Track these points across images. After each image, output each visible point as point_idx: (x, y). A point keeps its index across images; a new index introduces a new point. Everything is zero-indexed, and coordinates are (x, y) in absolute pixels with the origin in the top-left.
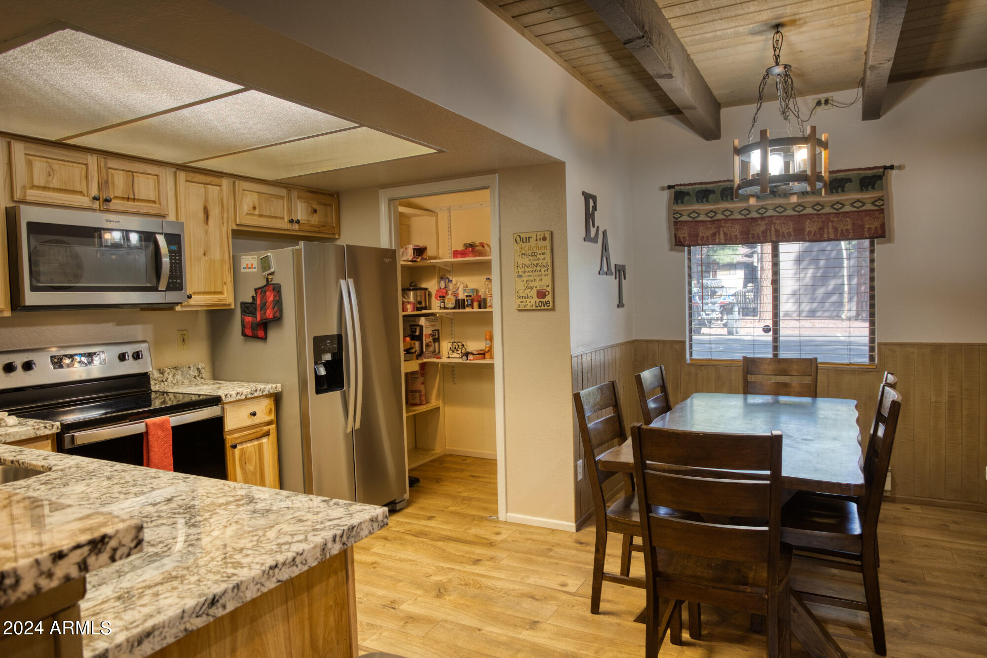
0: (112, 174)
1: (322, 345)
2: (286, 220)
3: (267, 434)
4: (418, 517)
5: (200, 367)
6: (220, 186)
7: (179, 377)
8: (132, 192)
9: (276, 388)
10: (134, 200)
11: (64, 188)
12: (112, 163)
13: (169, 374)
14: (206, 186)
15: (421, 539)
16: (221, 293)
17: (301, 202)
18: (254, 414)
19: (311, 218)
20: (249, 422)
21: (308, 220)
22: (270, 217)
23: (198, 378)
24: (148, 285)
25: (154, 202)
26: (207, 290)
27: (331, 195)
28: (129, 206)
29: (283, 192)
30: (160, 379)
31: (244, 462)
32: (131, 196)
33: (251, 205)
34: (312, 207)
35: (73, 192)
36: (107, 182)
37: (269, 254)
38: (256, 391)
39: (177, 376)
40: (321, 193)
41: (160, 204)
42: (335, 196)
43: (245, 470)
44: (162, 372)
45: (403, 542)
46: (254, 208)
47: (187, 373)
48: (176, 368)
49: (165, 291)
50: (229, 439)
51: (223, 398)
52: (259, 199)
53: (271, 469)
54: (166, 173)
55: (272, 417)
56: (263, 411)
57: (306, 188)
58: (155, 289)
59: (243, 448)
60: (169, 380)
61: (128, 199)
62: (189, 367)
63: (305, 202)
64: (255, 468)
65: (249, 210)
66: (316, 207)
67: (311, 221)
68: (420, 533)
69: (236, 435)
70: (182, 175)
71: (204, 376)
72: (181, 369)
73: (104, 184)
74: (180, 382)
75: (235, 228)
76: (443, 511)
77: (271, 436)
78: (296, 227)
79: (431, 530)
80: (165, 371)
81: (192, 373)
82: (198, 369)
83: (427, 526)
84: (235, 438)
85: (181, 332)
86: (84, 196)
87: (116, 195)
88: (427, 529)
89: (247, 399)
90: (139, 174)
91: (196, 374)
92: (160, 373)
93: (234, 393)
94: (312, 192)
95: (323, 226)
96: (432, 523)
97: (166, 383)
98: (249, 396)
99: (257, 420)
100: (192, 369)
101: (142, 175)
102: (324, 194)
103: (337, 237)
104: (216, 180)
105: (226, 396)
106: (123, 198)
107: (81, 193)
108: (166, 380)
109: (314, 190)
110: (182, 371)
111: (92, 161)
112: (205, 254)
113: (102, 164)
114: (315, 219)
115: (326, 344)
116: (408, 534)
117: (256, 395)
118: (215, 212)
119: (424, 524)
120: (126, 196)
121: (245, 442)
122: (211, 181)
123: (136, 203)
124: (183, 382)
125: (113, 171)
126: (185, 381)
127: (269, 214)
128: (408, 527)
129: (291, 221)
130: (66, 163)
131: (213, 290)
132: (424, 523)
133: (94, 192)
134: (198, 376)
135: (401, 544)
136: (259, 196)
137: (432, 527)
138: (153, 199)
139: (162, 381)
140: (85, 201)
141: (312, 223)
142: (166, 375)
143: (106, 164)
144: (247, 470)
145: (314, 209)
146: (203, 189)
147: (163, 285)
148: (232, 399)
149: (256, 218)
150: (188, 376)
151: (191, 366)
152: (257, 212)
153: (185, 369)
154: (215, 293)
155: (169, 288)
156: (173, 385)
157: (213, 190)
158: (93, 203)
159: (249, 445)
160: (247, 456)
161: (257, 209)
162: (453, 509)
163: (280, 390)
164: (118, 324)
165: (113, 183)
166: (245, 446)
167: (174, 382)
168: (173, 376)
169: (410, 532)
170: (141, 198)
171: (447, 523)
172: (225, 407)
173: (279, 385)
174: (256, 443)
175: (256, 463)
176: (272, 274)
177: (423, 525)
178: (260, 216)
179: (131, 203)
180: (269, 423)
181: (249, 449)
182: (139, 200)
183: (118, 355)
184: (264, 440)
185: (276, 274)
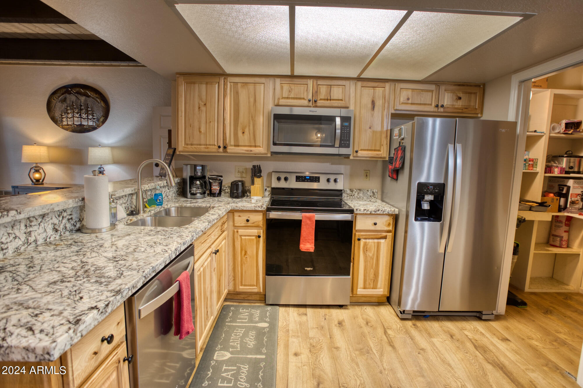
0: (320, 88)
1: (425, 189)
2: (433, 105)
3: (385, 238)
4: (494, 333)
5: (374, 191)
6: (384, 88)
7: (361, 195)
8: (329, 96)
9: (394, 211)
10: (330, 100)
11: (296, 97)
12: (320, 82)
13: (355, 192)
14: (375, 88)
15: (477, 352)
16: (379, 150)
17: (447, 93)
18: (375, 224)
19: (455, 103)
20: (373, 228)
21: (453, 105)
22: (420, 104)
23: (372, 197)
24: (330, 144)
25: (342, 100)
26: (370, 148)
27: (478, 86)
28: (327, 103)
29: (433, 87)
30: (350, 194)
31: (366, 249)
32: (329, 98)
33: (406, 98)
34: (457, 96)
35: (300, 99)
36: (317, 92)
37: (402, 127)
38: (379, 210)
39: (360, 194)
40: (467, 85)
41: (345, 101)
42: (482, 86)
43: (366, 255)
44: (352, 191)
45: (461, 346)
46: (408, 99)
47: (366, 193)
48: (360, 190)
49: (339, 147)
50: (356, 235)
51: (355, 210)
52: (412, 93)
53: (385, 259)
54: (350, 84)
55: (390, 228)
56: (383, 223)
57: (453, 83)
58: (333, 146)
59: (366, 242)
60: (355, 196)
61: (327, 100)
62: (368, 191)
63: (451, 93)
64: (373, 255)
65: (403, 101)
66: (461, 95)
67: (455, 105)
68: (482, 347)
69: (362, 233)
70: (359, 84)
71: (376, 197)
72: (363, 191)
73: (316, 93)
74: (362, 198)
75: (393, 112)
76: (523, 339)
77: (387, 239)
78: (441, 110)
79: (494, 351)
80: (354, 191)
81: (369, 194)
82: (373, 192)
83: (495, 345)
84: (361, 235)
85: (366, 171)
86: (305, 100)
87: (321, 98)
88: (491, 347)
89: (371, 214)
90: (335, 86)
91: (372, 194)
92: (351, 191)
93: (362, 209)
94: (459, 85)
95: (466, 108)
96: (502, 346)
97: (353, 197)
98: (373, 213)
99: (378, 228)
100: (369, 192)
101: (336, 86)
102: (471, 86)
103: (479, 115)
104: (381, 84)
105: (357, 209)
106: (324, 99)
107: (304, 99)
108: (354, 195)
109: (461, 84)
110: (363, 192)
111: (310, 82)
112: (370, 128)
113: (315, 83)
114: (459, 104)
115: (429, 189)
116: (472, 342)
117: (378, 213)
118: (379, 103)
119: (494, 342)
120: (326, 98)
121: (369, 239)
122: (378, 85)
123: (332, 101)
124: (363, 198)
125: (321, 86)
126: (365, 197)
127: (419, 103)
128: (477, 337)
129: (437, 106)
130: (298, 85)
131: (373, 148)
132: (495, 340)
133: (310, 97)
134: (373, 196)
135: (458, 347)
136: (412, 91)
137: (498, 348)
138: (340, 98)
139: (352, 195)
140: (305, 102)
141: (456, 106)
142: (354, 192)
143: (317, 83)
144: (367, 255)
145: (458, 97)
146: (373, 90)
147: (337, 145)
148: (361, 213)
149: (410, 105)
150: (366, 195)
151: (369, 190)
152: (410, 101)
153: (365, 191)
154: (375, 150)
155: (341, 146)
156: (357, 198)
157: (379, 91)
158: (309, 103)
159: (371, 241)
160: (368, 247)
161: (410, 100)
162: (535, 343)
163: (397, 213)
164: (332, 164)
165: (320, 92)
166: (368, 241)
167: (358, 197)
168: (358, 194)
169: (474, 342)
170: (334, 98)
171: (516, 352)
172: (357, 216)
173: (397, 210)
174: (376, 241)
175: (374, 252)
176: (403, 139)
177: (492, 343)
178: (412, 104)
179: (329, 102)
180: (389, 231)
181: (370, 244)
182: (333, 100)
183: (326, 179)
184: (382, 241)
185: (405, 139)
